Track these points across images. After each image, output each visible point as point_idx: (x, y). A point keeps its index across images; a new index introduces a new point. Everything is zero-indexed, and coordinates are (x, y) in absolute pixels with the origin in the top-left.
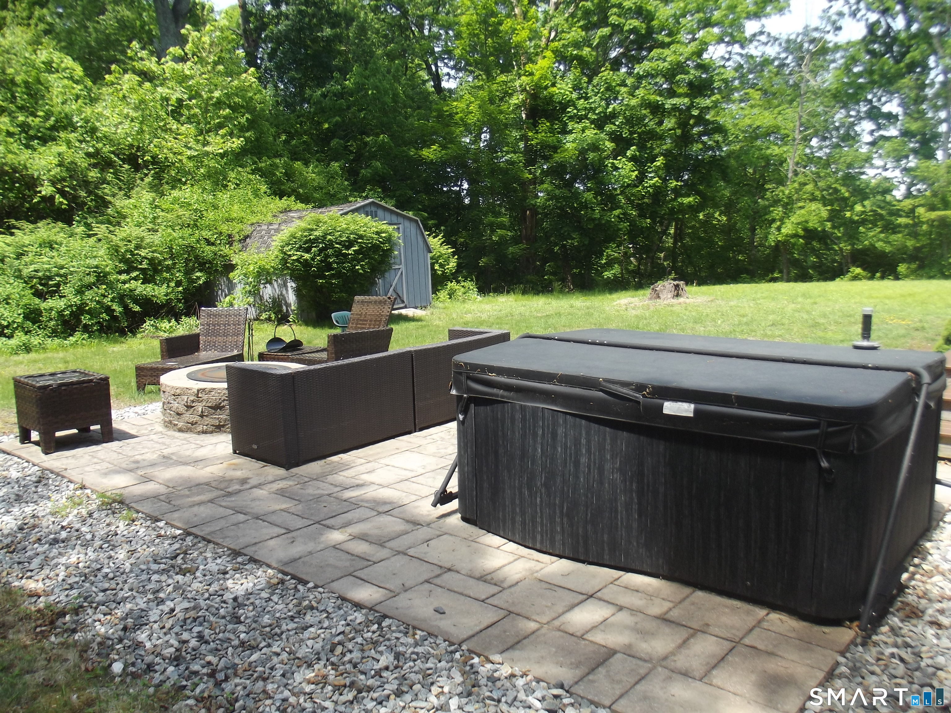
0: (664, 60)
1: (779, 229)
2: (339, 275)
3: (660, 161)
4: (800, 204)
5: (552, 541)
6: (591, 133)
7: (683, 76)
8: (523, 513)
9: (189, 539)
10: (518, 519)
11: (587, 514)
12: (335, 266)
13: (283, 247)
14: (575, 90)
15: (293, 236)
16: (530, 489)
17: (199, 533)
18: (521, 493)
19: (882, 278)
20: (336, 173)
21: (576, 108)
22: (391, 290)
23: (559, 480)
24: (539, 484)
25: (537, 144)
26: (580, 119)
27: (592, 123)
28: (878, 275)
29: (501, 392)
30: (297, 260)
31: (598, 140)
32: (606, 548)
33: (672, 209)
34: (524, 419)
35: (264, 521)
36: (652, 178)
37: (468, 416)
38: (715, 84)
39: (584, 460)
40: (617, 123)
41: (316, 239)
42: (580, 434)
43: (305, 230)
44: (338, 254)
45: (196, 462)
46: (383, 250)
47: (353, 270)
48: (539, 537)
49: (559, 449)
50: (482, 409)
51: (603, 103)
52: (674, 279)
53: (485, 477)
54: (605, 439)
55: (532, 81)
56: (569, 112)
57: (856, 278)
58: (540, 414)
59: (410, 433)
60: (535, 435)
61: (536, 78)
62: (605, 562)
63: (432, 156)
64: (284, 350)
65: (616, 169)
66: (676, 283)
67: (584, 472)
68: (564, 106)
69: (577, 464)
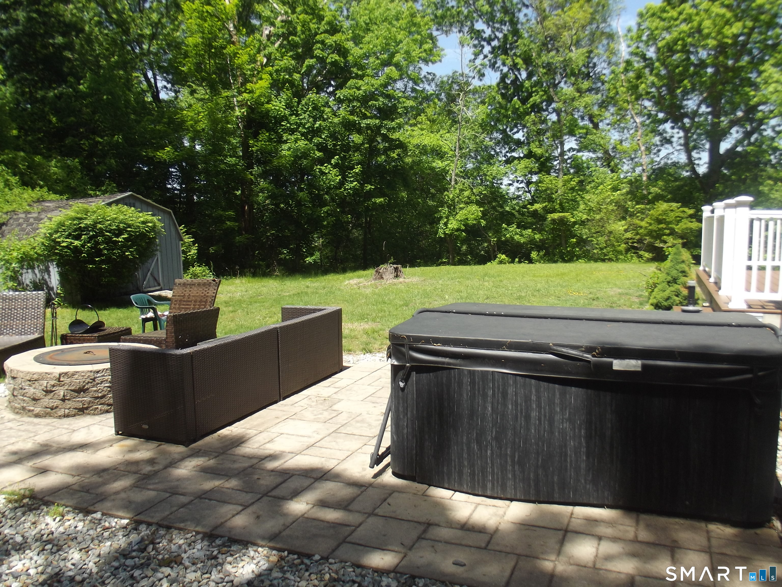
0: (359, 89)
1: (446, 224)
2: (108, 260)
3: (358, 169)
4: (462, 206)
5: (504, 487)
6: (302, 143)
7: (374, 102)
8: (472, 466)
9: (143, 527)
10: (466, 471)
11: (538, 460)
12: (106, 252)
13: (51, 234)
14: (287, 108)
15: (61, 224)
16: (479, 443)
17: (150, 520)
18: (469, 448)
19: (520, 262)
20: (76, 168)
21: (289, 122)
22: (149, 274)
23: (510, 433)
24: (489, 438)
25: (257, 150)
26: (292, 132)
27: (302, 135)
28: (517, 260)
29: (447, 360)
30: (67, 247)
31: (309, 150)
32: (556, 488)
33: (368, 207)
34: (473, 383)
35: (210, 500)
36: (352, 182)
37: (410, 382)
38: (399, 110)
39: (534, 414)
40: (323, 137)
41: (87, 228)
42: (531, 392)
43: (74, 219)
44: (108, 241)
45: (82, 447)
46: (149, 238)
47: (122, 256)
48: (489, 485)
49: (510, 407)
50: (424, 376)
51: (311, 120)
52: (393, 263)
53: (427, 437)
54: (554, 395)
55: (253, 98)
56: (283, 125)
57: (501, 262)
58: (490, 377)
59: (276, 402)
60: (485, 396)
61: (255, 95)
62: (555, 500)
63: (164, 156)
64: (87, 332)
65: (323, 173)
66: (395, 266)
67: (535, 424)
68: (279, 120)
69: (528, 417)
